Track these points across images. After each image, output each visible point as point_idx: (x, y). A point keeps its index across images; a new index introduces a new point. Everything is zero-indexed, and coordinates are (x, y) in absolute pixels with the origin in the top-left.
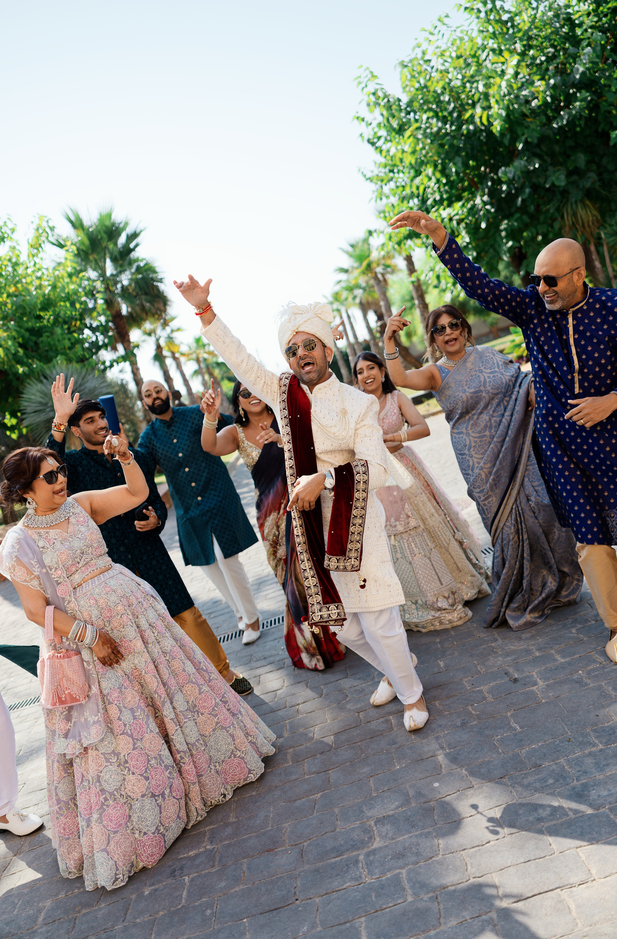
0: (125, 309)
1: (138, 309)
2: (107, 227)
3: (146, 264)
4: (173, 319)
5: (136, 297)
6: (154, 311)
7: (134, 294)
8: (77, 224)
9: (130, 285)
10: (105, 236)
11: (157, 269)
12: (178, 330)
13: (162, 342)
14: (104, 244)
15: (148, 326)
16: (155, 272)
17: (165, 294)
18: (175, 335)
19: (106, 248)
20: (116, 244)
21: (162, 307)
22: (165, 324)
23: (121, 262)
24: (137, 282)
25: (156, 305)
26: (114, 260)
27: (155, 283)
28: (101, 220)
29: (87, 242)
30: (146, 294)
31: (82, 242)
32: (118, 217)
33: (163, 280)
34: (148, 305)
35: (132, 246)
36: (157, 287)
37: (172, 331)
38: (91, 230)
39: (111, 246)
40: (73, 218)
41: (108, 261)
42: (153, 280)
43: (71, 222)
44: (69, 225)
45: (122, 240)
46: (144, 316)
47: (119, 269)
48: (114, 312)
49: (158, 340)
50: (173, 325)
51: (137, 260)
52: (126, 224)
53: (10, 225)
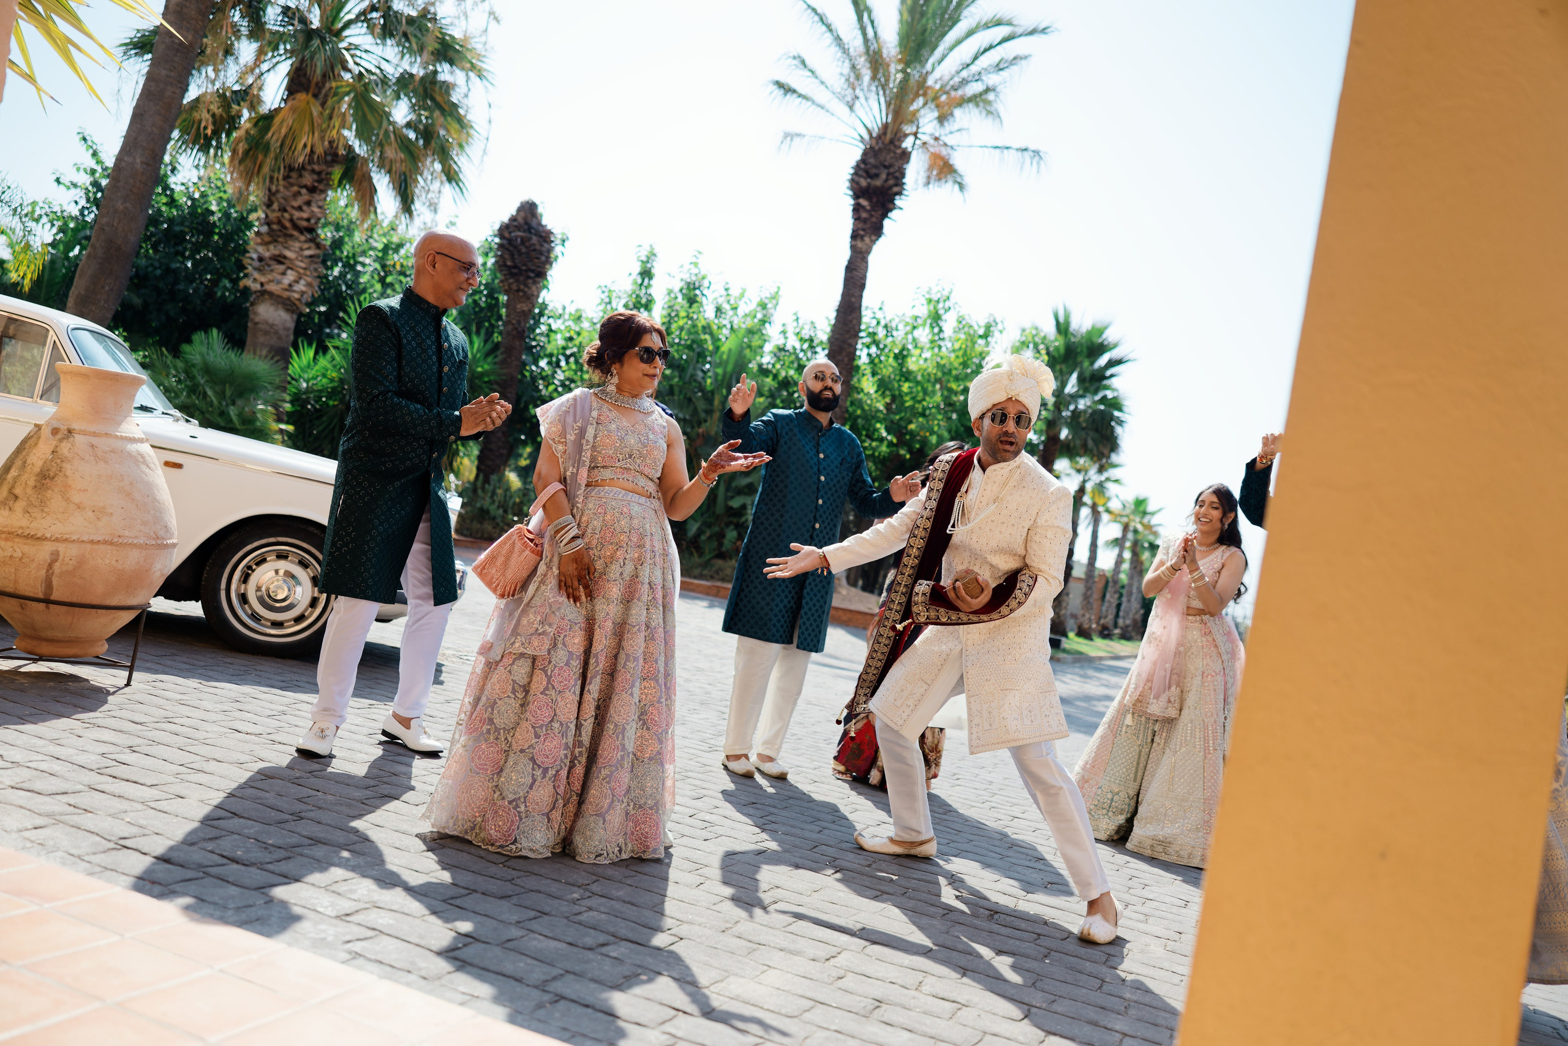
0: (1064, 433)
1: (1078, 443)
2: (1092, 343)
3: (1114, 398)
4: (1114, 466)
5: (1083, 429)
6: (1095, 452)
7: (1084, 425)
8: (1062, 327)
9: (1085, 411)
10: (1085, 351)
11: (1125, 409)
12: (1116, 481)
13: (1089, 486)
14: (1079, 359)
15: (1082, 461)
16: (1120, 410)
17: (1119, 442)
18: (1110, 486)
19: (1081, 363)
20: (1092, 363)
21: (1106, 452)
22: (1101, 470)
23: (1087, 384)
24: (1095, 412)
25: (1101, 447)
26: (1081, 380)
27: (1113, 423)
28: (1089, 332)
29: (1062, 351)
30: (1097, 430)
31: (1057, 349)
32: (1110, 336)
33: (1124, 425)
34: (1090, 443)
35: (1108, 373)
36: (1113, 428)
37: (1108, 479)
38: (1073, 339)
39: (1086, 364)
40: (1061, 319)
41: (1075, 376)
42: (1113, 418)
43: (1058, 323)
44: (1054, 323)
45: (1102, 361)
46: (1082, 452)
47: (1081, 392)
48: (1052, 433)
49: (1084, 481)
50: (1112, 473)
51: (1107, 388)
52: (1115, 346)
53: (1000, 327)
